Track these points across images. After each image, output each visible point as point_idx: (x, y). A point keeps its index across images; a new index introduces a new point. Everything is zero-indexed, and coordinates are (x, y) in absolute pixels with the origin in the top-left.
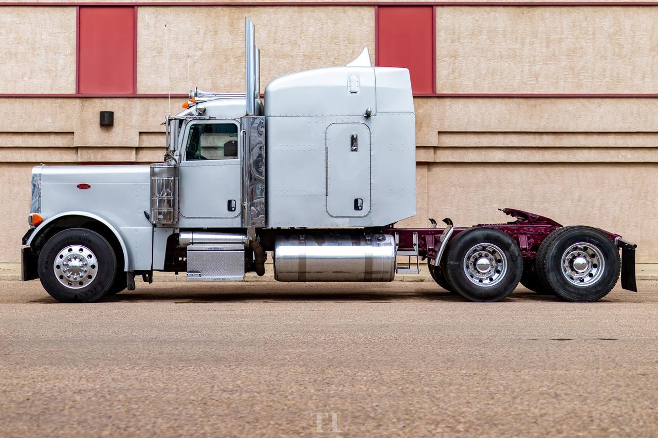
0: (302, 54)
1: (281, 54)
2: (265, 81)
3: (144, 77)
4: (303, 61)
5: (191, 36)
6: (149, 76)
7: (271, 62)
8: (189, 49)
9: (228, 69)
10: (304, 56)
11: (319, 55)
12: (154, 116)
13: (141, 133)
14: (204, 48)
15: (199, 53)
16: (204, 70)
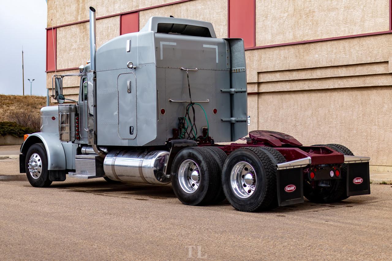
0: (343, 6)
1: (331, 8)
2: (322, 29)
3: (259, 35)
4: (344, 11)
5: (282, 3)
6: (262, 34)
7: (325, 15)
8: (281, 12)
9: (302, 24)
10: (345, 7)
11: (354, 5)
12: (264, 61)
13: (259, 73)
14: (289, 10)
15: (286, 15)
16: (289, 26)
